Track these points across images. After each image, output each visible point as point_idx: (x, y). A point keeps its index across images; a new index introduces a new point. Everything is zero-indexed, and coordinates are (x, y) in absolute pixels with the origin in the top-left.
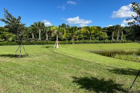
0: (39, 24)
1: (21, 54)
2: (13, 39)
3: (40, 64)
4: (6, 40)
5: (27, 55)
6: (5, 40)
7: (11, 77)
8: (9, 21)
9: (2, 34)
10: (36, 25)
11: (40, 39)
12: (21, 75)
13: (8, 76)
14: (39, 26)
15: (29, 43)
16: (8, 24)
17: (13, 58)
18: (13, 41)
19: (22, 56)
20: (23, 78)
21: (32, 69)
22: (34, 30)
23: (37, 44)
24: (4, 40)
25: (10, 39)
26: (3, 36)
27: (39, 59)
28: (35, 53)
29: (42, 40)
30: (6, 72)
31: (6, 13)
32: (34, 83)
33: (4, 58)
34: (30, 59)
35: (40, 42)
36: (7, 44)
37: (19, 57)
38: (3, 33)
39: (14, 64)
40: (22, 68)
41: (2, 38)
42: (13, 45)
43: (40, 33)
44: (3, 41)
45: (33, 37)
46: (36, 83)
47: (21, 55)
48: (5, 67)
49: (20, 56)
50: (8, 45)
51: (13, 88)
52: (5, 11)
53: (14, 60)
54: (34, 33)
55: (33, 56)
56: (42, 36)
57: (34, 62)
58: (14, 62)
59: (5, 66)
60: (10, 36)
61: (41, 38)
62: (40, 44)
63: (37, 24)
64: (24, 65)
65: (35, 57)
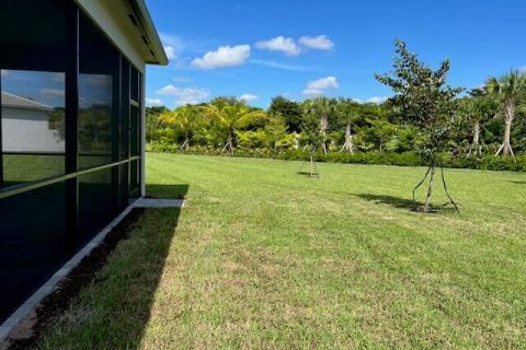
0: (512, 82)
1: (430, 200)
2: (399, 145)
3: (510, 254)
4: (377, 147)
5: (452, 209)
6: (375, 148)
7: (403, 274)
8: (404, 82)
9: (370, 125)
10: (497, 88)
11: (506, 145)
12: (434, 276)
13: (393, 270)
14: (509, 90)
15: (458, 163)
16: (400, 93)
17: (403, 210)
18: (400, 150)
19: (433, 210)
20: (446, 290)
21: (479, 266)
22: (483, 109)
23: (490, 168)
24: (371, 145)
25: (392, 144)
26: (372, 133)
27: (505, 230)
28: (486, 205)
29: (516, 150)
30: (386, 255)
31: (399, 55)
32: (494, 325)
33: (377, 206)
34: (463, 222)
35: (504, 158)
36: (380, 161)
37: (422, 210)
38: (373, 123)
39: (410, 233)
40: (439, 254)
41: (367, 141)
42: (400, 165)
43: (509, 123)
44: (370, 150)
45: (476, 139)
46: (501, 328)
47: (430, 205)
48: (380, 237)
49: (426, 208)
50: (383, 163)
51: (414, 315)
52: (398, 48)
53: (406, 219)
54: (481, 122)
55: (478, 213)
56: (516, 136)
57: (484, 239)
58: (408, 227)
59: (379, 233)
60: (391, 133)
61: (511, 143)
62: (507, 169)
63: (501, 85)
64: (443, 244)
65: (487, 221)
